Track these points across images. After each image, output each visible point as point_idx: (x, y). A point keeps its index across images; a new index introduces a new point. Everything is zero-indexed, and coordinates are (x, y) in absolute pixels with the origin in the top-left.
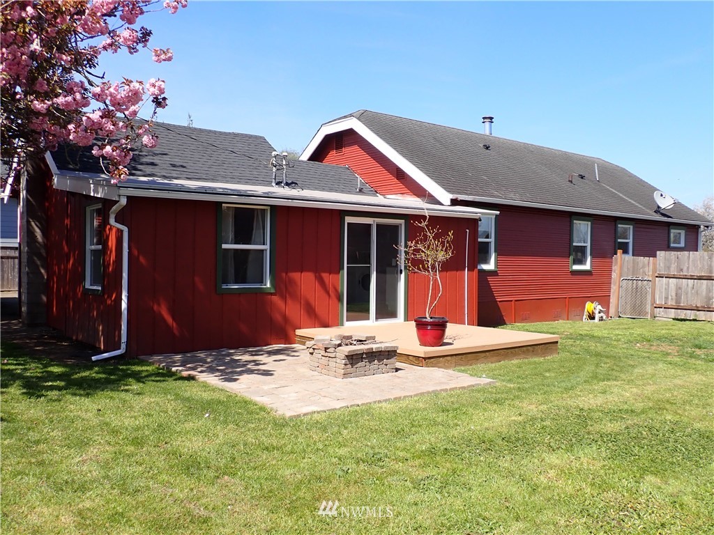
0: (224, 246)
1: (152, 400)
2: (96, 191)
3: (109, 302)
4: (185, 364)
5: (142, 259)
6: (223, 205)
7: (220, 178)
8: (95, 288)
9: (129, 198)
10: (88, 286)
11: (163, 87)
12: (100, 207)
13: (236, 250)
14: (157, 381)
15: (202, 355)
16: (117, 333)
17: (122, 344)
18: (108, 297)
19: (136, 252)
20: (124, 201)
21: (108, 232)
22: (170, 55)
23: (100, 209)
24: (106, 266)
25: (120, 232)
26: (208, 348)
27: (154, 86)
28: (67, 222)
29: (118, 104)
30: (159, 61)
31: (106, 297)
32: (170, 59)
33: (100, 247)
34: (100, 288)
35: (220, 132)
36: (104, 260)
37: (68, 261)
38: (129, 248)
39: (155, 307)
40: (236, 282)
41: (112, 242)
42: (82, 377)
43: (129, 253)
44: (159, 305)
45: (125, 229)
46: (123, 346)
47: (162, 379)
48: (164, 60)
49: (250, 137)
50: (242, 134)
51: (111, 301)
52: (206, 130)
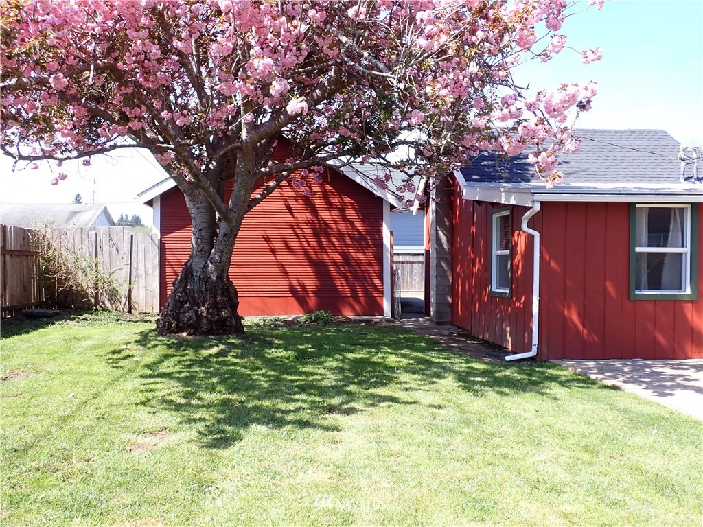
0: (638, 249)
1: (587, 407)
2: (507, 198)
3: (517, 305)
4: (602, 371)
5: (553, 264)
6: (637, 206)
7: (620, 178)
8: (501, 291)
9: (542, 203)
10: (494, 289)
11: (595, 89)
12: (509, 213)
13: (649, 254)
14: (582, 387)
15: (617, 364)
16: (526, 335)
17: (533, 347)
18: (516, 300)
19: (547, 257)
20: (537, 207)
21: (516, 238)
22: (598, 54)
23: (508, 216)
24: (514, 269)
25: (530, 238)
26: (621, 356)
27: (586, 88)
28: (473, 229)
29: (552, 111)
30: (588, 62)
31: (514, 299)
32: (599, 58)
33: (508, 252)
34: (508, 291)
35: (615, 131)
36: (512, 264)
37: (474, 265)
38: (541, 252)
39: (566, 312)
40: (650, 288)
41: (521, 247)
42: (505, 376)
43: (541, 258)
44: (569, 310)
45: (537, 234)
46: (534, 348)
47: (585, 386)
48: (593, 60)
49: (649, 132)
50: (639, 130)
51: (520, 304)
52: (600, 131)
